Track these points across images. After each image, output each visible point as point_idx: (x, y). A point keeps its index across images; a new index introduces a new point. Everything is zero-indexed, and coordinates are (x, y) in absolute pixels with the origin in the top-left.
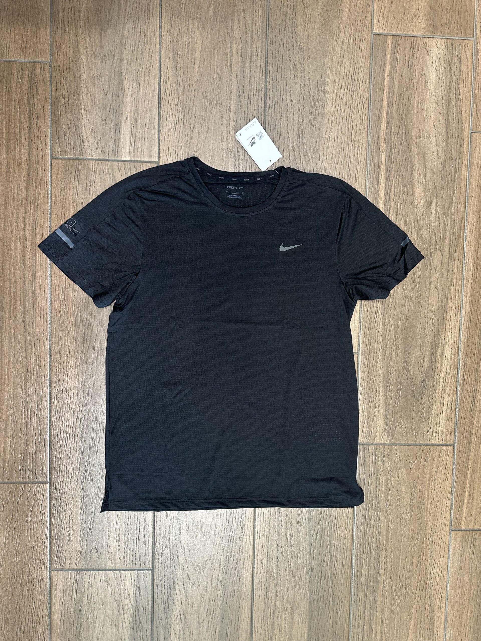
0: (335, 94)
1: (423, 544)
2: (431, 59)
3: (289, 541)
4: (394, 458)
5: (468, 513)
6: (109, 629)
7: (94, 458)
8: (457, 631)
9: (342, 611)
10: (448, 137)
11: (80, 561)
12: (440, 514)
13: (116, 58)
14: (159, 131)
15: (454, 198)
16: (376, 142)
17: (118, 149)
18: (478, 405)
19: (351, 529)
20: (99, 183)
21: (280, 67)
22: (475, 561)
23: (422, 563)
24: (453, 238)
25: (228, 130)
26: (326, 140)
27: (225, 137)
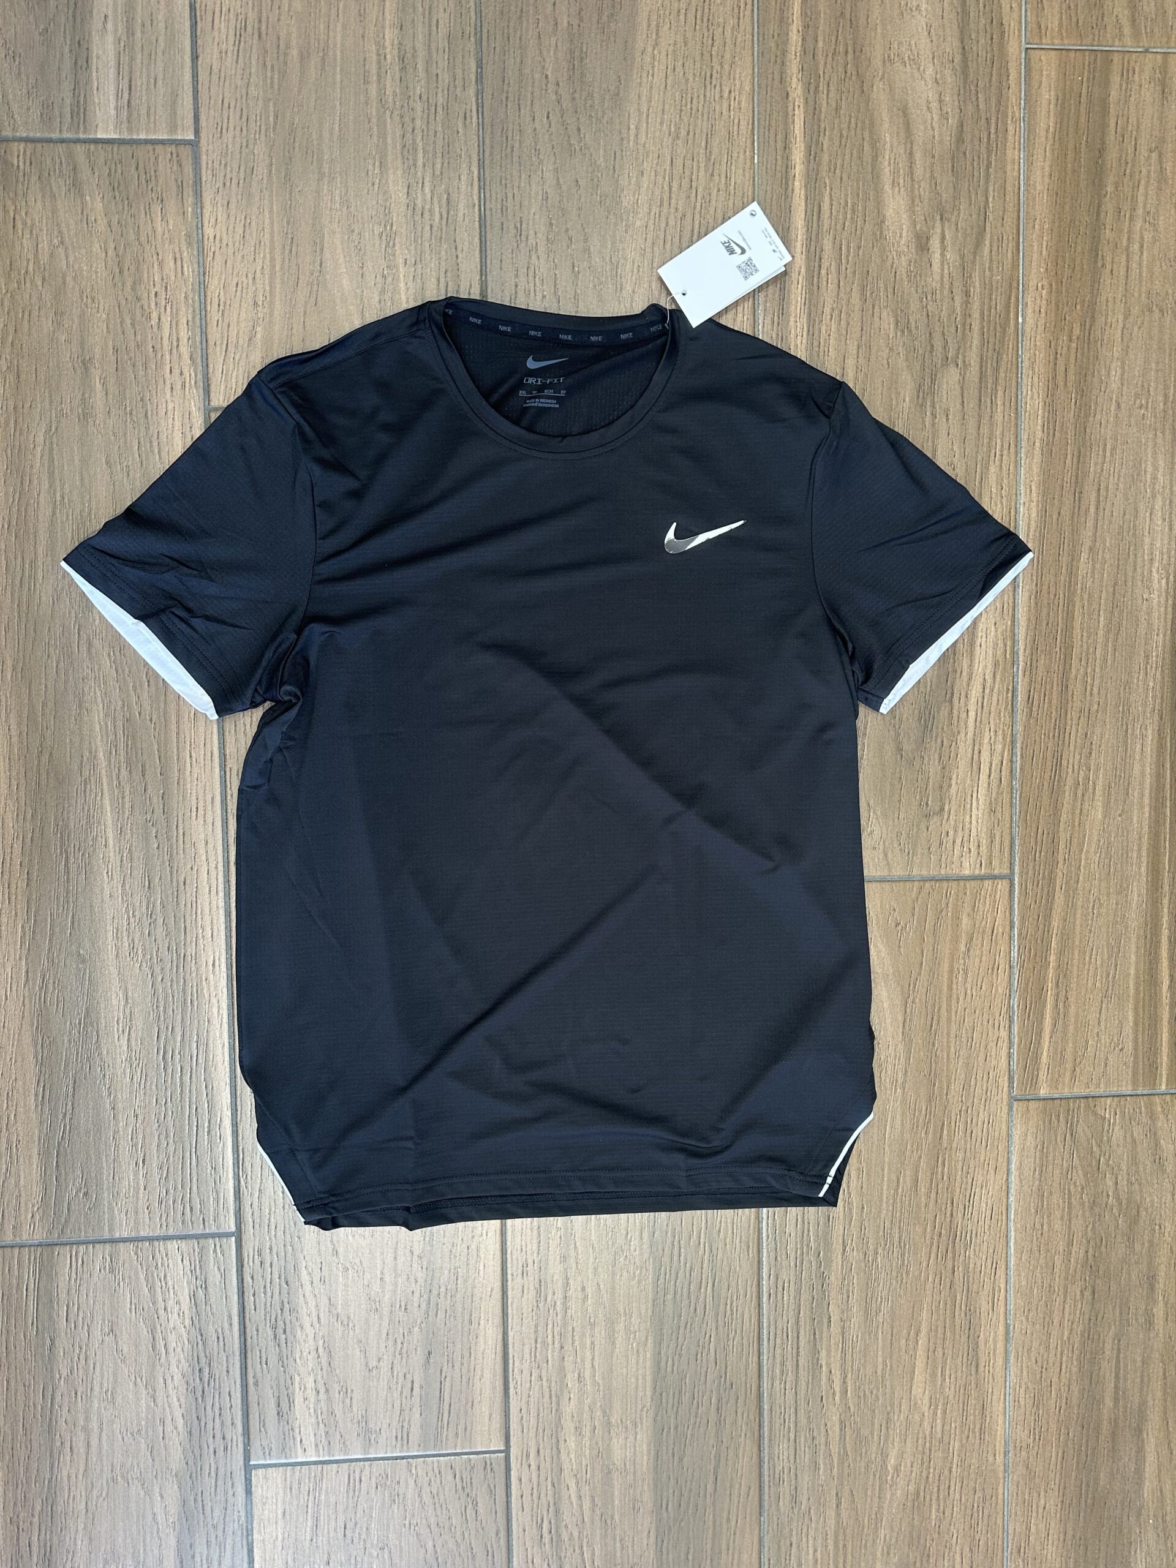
1: (941, 1137)
5: (1055, 1053)
6: (131, 1397)
7: (64, 945)
8: (1039, 1359)
9: (739, 1320)
10: (965, 62)
11: (42, 1219)
12: (982, 1057)
14: (195, 58)
15: (988, 224)
16: (777, 77)
17: (85, 109)
18: (1070, 770)
20: (39, 203)
22: (1079, 1177)
23: (940, 1186)
24: (989, 330)
25: (381, 51)
26: (644, 75)
27: (374, 71)
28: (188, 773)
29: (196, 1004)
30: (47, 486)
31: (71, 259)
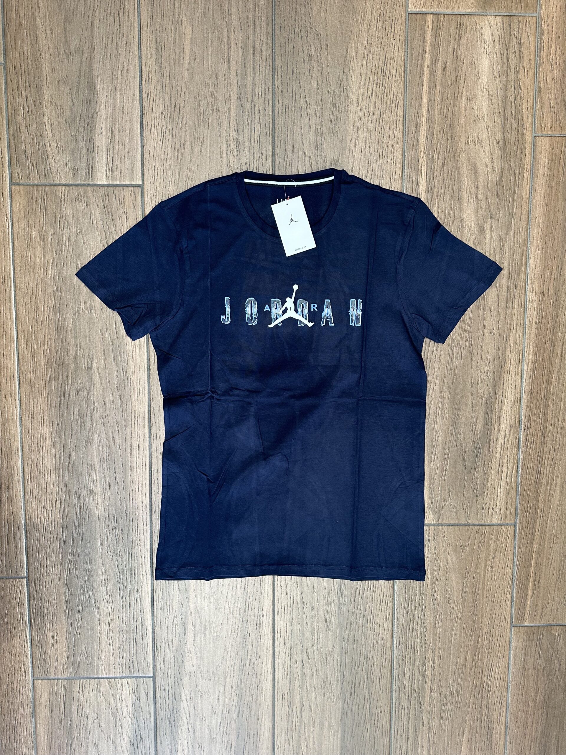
0: (362, 92)
1: (478, 642)
2: (483, 43)
3: (316, 642)
4: (441, 542)
5: (533, 605)
6: (105, 746)
7: (78, 547)
9: (381, 722)
10: (505, 143)
11: (67, 668)
12: (498, 606)
13: (86, 55)
14: (142, 146)
15: (513, 220)
16: (414, 152)
17: (92, 171)
18: (545, 476)
19: (390, 626)
20: (71, 214)
21: (292, 60)
22: (542, 662)
23: (477, 665)
24: (512, 270)
25: (228, 143)
26: (351, 152)
27: (225, 152)
28: (135, 471)
29: (136, 575)
30: (73, 343)
31: (85, 240)
